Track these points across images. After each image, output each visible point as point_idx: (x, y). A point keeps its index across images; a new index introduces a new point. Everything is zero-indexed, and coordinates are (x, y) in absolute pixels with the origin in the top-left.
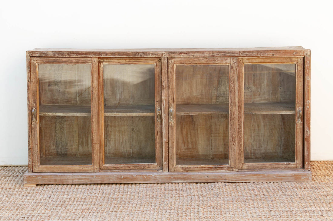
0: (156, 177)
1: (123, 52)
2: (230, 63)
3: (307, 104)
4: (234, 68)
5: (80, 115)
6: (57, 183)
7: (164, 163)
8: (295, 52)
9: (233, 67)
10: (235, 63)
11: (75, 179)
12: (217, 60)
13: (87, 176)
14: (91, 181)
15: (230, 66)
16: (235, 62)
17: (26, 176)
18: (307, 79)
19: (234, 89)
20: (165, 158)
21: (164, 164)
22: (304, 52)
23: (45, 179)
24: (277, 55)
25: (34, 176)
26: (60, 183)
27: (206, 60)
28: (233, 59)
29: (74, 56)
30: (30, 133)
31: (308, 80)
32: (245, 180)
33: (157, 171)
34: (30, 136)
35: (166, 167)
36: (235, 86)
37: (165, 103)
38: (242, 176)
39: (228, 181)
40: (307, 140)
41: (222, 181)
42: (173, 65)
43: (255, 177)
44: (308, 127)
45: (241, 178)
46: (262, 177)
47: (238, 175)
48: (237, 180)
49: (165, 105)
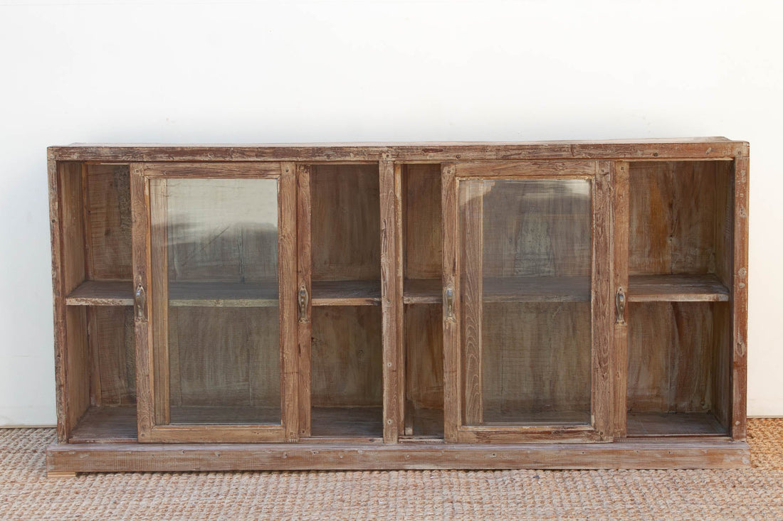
0: (366, 457)
2: (595, 175)
3: (738, 278)
4: (605, 187)
5: (181, 304)
6: (125, 468)
7: (386, 421)
8: (710, 149)
9: (601, 185)
10: (607, 173)
11: (171, 460)
12: (561, 168)
13: (198, 452)
14: (209, 465)
15: (594, 182)
16: (605, 171)
17: (51, 452)
18: (741, 215)
20: (390, 409)
21: (387, 424)
22: (732, 149)
23: (96, 458)
24: (666, 156)
25: (70, 453)
26: (134, 470)
27: (535, 167)
28: (601, 165)
29: (165, 159)
30: (58, 348)
31: (742, 218)
32: (586, 465)
33: (370, 440)
34: (59, 356)
35: (392, 433)
36: (607, 229)
37: (387, 273)
38: (578, 455)
39: (544, 466)
40: (738, 366)
41: (529, 465)
42: (454, 180)
43: (611, 456)
44: (741, 333)
45: (575, 459)
46: (627, 456)
47: (568, 452)
48: (566, 464)
49: (387, 279)
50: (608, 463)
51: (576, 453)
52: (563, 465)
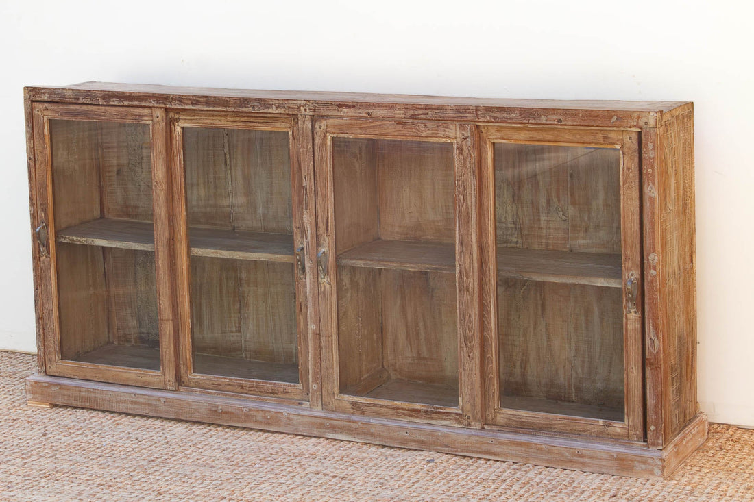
0: (291, 419)
1: (215, 97)
2: (455, 138)
3: (649, 263)
4: (465, 152)
6: (88, 405)
7: (312, 385)
8: (615, 117)
9: (462, 150)
10: (467, 137)
11: (125, 401)
12: (423, 129)
14: (156, 410)
15: (455, 146)
16: (466, 135)
17: (29, 381)
18: (650, 194)
19: (467, 208)
20: (315, 374)
21: (313, 390)
22: (639, 118)
23: (65, 392)
24: (570, 123)
25: (44, 384)
26: (96, 408)
27: (398, 127)
28: (462, 127)
29: (116, 103)
30: (37, 282)
31: (651, 198)
32: (495, 454)
33: (299, 404)
34: (37, 289)
35: (317, 398)
36: (468, 198)
37: (309, 232)
38: (488, 443)
39: (454, 451)
40: (651, 364)
41: (440, 448)
42: (325, 136)
43: (518, 448)
44: (653, 327)
45: (484, 447)
46: (535, 451)
47: (477, 438)
48: (476, 452)
49: (309, 238)
50: (516, 456)
51: (485, 440)
52: (472, 452)
